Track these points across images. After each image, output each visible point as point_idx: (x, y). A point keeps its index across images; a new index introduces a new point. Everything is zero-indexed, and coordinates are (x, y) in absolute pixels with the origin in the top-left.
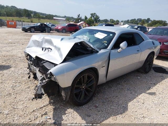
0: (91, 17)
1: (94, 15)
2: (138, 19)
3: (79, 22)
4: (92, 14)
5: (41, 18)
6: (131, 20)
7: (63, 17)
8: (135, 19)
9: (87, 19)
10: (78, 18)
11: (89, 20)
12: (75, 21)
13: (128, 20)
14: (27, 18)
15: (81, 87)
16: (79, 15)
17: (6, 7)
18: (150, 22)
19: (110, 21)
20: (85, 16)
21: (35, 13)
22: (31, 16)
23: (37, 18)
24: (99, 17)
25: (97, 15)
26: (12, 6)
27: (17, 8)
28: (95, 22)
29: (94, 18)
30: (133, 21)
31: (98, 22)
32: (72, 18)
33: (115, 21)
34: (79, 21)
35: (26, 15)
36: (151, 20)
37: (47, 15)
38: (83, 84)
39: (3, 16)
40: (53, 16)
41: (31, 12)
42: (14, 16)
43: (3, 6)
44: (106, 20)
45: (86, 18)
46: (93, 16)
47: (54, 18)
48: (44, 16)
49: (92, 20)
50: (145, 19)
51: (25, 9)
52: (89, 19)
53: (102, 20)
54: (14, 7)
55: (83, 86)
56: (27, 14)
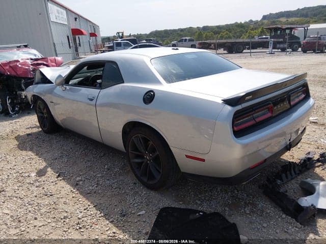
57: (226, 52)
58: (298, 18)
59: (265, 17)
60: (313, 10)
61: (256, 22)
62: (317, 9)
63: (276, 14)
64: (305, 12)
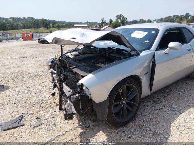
0: (117, 19)
1: (121, 17)
2: (174, 16)
3: (103, 27)
4: (117, 16)
5: (61, 27)
6: (165, 18)
7: (85, 24)
8: (170, 16)
9: (113, 22)
10: (102, 22)
11: (115, 23)
12: (98, 26)
13: (162, 19)
14: (46, 28)
15: (121, 103)
16: (103, 18)
17: (23, 19)
18: (189, 18)
19: (140, 22)
20: (110, 19)
21: (54, 22)
22: (50, 26)
23: (56, 27)
24: (126, 19)
25: (123, 17)
26: (29, 17)
27: (35, 19)
28: (121, 25)
29: (120, 20)
30: (169, 19)
31: (125, 24)
32: (95, 23)
33: (146, 21)
34: (104, 25)
35: (44, 25)
36: (190, 16)
37: (67, 23)
38: (122, 99)
39: (20, 29)
40: (74, 23)
41: (50, 21)
42: (31, 28)
43: (19, 18)
44: (135, 20)
45: (111, 21)
46: (119, 18)
47: (75, 25)
48: (64, 25)
49: (118, 23)
50: (183, 15)
51: (43, 19)
52: (115, 21)
53: (130, 22)
54: (31, 18)
55: (122, 101)
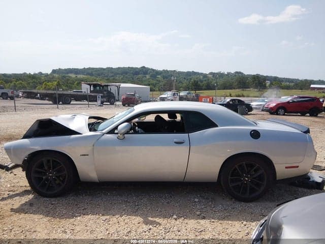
14: (256, 90)
17: (226, 75)
26: (237, 72)
27: (245, 75)
35: (254, 84)
41: (266, 78)
43: (222, 74)
47: (312, 86)
48: (293, 84)
51: (257, 75)
54: (240, 73)
56: (256, 83)
57: (51, 102)
58: (84, 76)
59: (54, 71)
60: (96, 71)
61: (47, 75)
62: (99, 70)
63: (65, 70)
64: (90, 71)
